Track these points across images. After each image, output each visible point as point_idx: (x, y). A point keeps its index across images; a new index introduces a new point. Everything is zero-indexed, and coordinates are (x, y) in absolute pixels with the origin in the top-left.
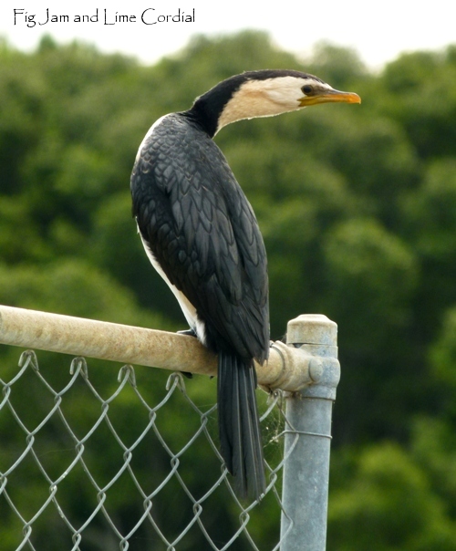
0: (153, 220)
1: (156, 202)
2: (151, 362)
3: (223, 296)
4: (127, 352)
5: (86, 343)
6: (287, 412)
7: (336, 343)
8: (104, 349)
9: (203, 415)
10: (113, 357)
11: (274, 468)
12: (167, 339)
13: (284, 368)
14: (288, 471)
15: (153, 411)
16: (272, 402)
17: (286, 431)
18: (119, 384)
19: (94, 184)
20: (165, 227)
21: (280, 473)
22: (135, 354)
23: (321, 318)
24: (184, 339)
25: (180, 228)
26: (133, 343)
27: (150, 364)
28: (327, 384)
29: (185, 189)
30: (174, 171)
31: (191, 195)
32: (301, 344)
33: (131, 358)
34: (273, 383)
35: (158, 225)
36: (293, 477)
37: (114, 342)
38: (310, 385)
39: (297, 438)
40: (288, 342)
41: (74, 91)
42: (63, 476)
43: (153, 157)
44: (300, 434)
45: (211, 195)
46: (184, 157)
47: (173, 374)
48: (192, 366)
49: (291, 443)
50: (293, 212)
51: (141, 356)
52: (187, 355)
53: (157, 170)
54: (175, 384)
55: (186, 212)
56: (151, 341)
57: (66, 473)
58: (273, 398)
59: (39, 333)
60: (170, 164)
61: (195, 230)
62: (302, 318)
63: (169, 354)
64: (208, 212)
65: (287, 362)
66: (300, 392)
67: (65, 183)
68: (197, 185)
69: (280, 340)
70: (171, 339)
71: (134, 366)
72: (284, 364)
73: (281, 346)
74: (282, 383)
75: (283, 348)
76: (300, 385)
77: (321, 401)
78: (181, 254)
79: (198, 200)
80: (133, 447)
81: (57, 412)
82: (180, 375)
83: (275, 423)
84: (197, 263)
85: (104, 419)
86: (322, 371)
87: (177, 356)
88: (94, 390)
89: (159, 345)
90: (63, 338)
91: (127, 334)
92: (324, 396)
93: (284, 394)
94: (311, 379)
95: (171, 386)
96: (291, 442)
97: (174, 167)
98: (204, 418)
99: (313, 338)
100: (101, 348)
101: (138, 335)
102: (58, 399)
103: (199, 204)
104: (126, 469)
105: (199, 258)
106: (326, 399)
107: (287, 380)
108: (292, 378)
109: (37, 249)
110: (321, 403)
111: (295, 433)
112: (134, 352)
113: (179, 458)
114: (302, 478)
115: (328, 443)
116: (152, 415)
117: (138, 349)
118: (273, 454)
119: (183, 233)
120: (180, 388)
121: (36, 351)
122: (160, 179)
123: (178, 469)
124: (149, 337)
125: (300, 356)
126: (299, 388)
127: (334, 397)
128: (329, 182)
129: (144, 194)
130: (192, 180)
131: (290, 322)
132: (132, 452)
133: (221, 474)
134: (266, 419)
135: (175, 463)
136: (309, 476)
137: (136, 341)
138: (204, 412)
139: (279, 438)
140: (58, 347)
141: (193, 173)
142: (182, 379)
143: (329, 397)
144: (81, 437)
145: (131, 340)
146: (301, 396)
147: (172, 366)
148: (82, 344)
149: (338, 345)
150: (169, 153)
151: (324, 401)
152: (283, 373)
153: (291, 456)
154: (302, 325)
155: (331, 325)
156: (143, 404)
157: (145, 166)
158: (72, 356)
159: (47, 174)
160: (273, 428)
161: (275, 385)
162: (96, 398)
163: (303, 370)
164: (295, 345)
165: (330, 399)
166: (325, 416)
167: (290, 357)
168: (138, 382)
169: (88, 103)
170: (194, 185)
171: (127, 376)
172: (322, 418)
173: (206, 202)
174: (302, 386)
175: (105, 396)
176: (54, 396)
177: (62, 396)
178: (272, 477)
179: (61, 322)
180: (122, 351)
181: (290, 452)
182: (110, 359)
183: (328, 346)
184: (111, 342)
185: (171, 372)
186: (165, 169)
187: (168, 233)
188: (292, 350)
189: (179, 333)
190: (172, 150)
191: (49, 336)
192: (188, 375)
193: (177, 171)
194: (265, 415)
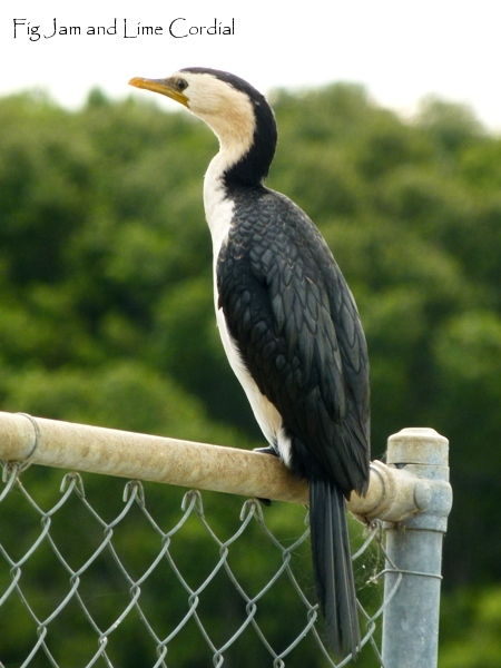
0: (247, 315)
1: (251, 292)
2: (222, 486)
3: (325, 414)
4: (193, 474)
5: (143, 463)
6: (388, 547)
7: (447, 462)
8: (165, 471)
9: (285, 551)
10: (176, 480)
11: (371, 615)
12: (241, 458)
13: (384, 493)
14: (388, 619)
15: (224, 547)
16: (369, 535)
17: (386, 570)
18: (184, 513)
19: (154, 270)
20: (262, 325)
21: (379, 621)
22: (202, 477)
23: (429, 433)
24: (262, 458)
25: (280, 328)
26: (199, 464)
27: (221, 489)
28: (436, 513)
29: (288, 279)
30: (274, 257)
31: (294, 287)
32: (405, 464)
33: (198, 481)
34: (371, 512)
35: (253, 322)
36: (396, 626)
37: (177, 463)
38: (415, 514)
39: (400, 578)
40: (388, 461)
41: (128, 157)
42: (115, 626)
43: (246, 239)
44: (403, 573)
45: (315, 287)
46: (284, 239)
47: (249, 501)
48: (273, 490)
49: (393, 585)
50: (397, 303)
51: (210, 479)
52: (265, 477)
53: (252, 254)
54: (251, 513)
55: (288, 308)
56: (222, 461)
57: (118, 622)
58: (370, 529)
59: (86, 452)
60: (268, 247)
61: (298, 331)
62: (406, 432)
63: (244, 477)
64: (313, 309)
65: (388, 486)
66: (403, 522)
67: (119, 269)
68: (300, 275)
69: (379, 459)
70: (246, 458)
71: (201, 490)
72: (384, 489)
73: (380, 466)
74: (382, 511)
75: (383, 468)
76: (403, 513)
77: (429, 534)
78: (280, 359)
79: (302, 294)
80: (200, 590)
81: (107, 547)
82: (257, 502)
83: (373, 560)
84: (299, 372)
85: (165, 556)
86: (430, 497)
87: (253, 479)
88: (152, 520)
89: (232, 465)
90: (115, 457)
91: (193, 453)
92: (432, 527)
93: (384, 525)
94: (417, 507)
95: (246, 515)
96: (393, 582)
97: (273, 252)
98: (287, 555)
99: (419, 457)
100: (161, 470)
101: (205, 454)
102: (108, 531)
103: (303, 299)
104: (192, 617)
105: (302, 366)
106: (435, 531)
107: (387, 508)
108: (394, 506)
109: (84, 348)
110: (429, 536)
111: (398, 573)
112: (201, 474)
113: (256, 603)
114: (405, 626)
115: (438, 584)
116: (224, 550)
117: (206, 471)
118: (371, 598)
119: (284, 333)
120: (256, 517)
121: (82, 473)
122: (257, 266)
123: (255, 617)
124: (219, 457)
125: (403, 479)
126: (402, 518)
127: (445, 529)
128: (440, 267)
129: (236, 282)
130: (295, 268)
131: (391, 437)
132: (199, 596)
133: (307, 623)
134: (363, 555)
135: (251, 609)
136: (414, 625)
137: (204, 460)
138: (286, 547)
139: (378, 579)
140: (108, 469)
141: (295, 260)
142: (260, 508)
143: (438, 529)
144: (136, 577)
145: (197, 459)
146: (405, 527)
147: (247, 491)
148: (138, 465)
149: (450, 465)
150: (266, 233)
151: (432, 533)
152: (383, 499)
153: (393, 601)
154: (406, 441)
155: (440, 441)
156: (212, 538)
157: (237, 250)
158: (126, 480)
159: (96, 258)
160: (370, 566)
161: (373, 514)
162: (155, 531)
163: (407, 496)
164: (398, 465)
165: (440, 532)
166: (433, 551)
167: (391, 480)
168: (207, 511)
169: (146, 171)
170: (296, 274)
171: (193, 504)
172: (431, 554)
173: (311, 298)
174: (406, 515)
175: (166, 527)
176: (104, 528)
177: (114, 528)
178: (370, 626)
179: (112, 438)
180: (186, 473)
181: (391, 595)
182: (172, 483)
183: (437, 466)
184: (173, 462)
185: (246, 498)
186: (263, 253)
187: (265, 332)
188: (393, 470)
189: (256, 451)
190: (269, 230)
191: (98, 456)
192: (266, 502)
193: (278, 257)
194: (361, 551)
